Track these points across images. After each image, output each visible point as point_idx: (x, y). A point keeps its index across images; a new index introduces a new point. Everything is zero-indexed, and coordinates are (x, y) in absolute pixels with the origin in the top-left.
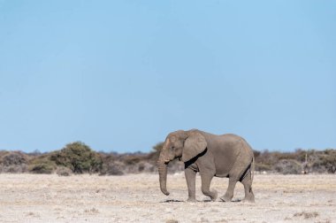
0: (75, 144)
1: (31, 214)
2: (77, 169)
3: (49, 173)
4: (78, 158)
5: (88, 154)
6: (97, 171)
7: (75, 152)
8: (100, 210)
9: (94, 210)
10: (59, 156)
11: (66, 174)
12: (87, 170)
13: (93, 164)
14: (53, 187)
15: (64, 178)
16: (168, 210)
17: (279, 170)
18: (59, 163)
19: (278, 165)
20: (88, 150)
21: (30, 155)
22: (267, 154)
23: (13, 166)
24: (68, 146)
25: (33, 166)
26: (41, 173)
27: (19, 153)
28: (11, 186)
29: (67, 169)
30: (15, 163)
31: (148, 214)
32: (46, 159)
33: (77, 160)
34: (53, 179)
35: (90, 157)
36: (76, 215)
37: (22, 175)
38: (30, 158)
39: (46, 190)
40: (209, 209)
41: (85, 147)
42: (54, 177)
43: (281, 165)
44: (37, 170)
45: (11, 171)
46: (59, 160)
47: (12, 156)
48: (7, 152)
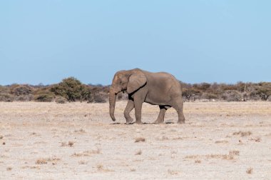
0: (69, 79)
1: (34, 134)
2: (71, 98)
3: (50, 101)
4: (72, 89)
5: (79, 86)
6: (86, 99)
7: (69, 85)
8: (86, 131)
9: (81, 130)
10: (57, 88)
11: (62, 102)
12: (78, 98)
13: (83, 95)
14: (52, 112)
15: (60, 105)
16: (138, 130)
17: (224, 98)
18: (57, 94)
19: (224, 95)
20: (79, 84)
21: (36, 87)
22: (216, 86)
23: (22, 96)
24: (64, 80)
25: (38, 96)
26: (44, 101)
27: (27, 86)
28: (20, 111)
29: (63, 98)
30: (24, 93)
31: (123, 134)
32: (47, 91)
33: (71, 91)
34: (52, 106)
35: (81, 89)
36: (68, 134)
37: (29, 103)
38: (35, 90)
39: (46, 115)
40: (169, 129)
41: (77, 81)
42: (53, 104)
43: (226, 94)
44: (41, 99)
45: (21, 99)
46: (57, 91)
47: (21, 88)
48: (18, 85)
